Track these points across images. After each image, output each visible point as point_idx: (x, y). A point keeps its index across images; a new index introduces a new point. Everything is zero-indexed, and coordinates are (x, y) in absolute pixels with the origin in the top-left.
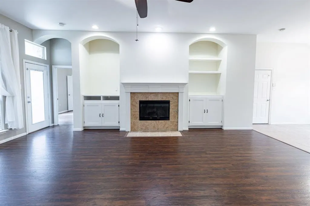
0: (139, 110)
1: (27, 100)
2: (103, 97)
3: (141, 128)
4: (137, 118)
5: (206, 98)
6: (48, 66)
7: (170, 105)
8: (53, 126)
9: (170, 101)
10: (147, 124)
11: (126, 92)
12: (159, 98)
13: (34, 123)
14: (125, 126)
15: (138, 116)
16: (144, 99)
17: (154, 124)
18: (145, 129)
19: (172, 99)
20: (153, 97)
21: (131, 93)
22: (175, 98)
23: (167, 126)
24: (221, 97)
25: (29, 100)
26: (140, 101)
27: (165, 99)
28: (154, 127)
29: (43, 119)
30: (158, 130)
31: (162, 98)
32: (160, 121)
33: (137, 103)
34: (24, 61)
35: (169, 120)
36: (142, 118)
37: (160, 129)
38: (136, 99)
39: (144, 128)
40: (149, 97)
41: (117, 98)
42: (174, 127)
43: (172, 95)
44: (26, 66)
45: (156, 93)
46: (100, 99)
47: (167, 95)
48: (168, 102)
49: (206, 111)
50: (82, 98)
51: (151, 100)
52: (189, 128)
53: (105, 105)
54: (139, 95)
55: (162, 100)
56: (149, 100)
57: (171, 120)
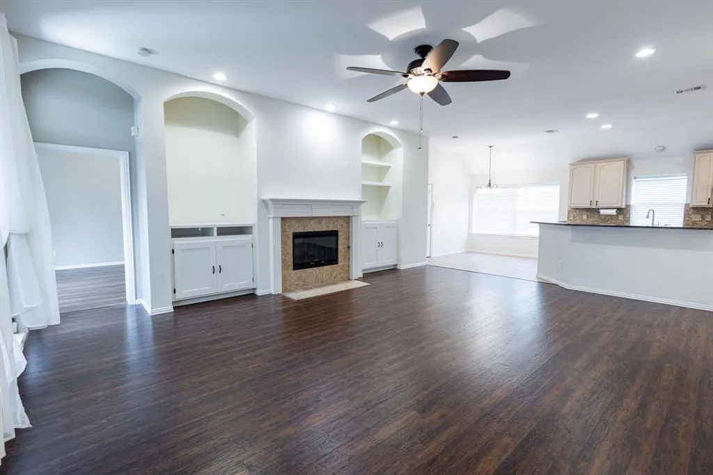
0: (292, 252)
2: (218, 228)
3: (297, 285)
4: (289, 266)
5: (380, 224)
7: (339, 237)
9: (338, 231)
10: (305, 275)
11: (275, 217)
12: (323, 227)
15: (291, 262)
16: (300, 230)
17: (317, 275)
18: (303, 285)
19: (341, 227)
21: (283, 219)
22: (345, 225)
23: (334, 274)
24: (396, 222)
26: (294, 233)
27: (331, 228)
28: (317, 278)
30: (322, 284)
31: (328, 226)
32: (325, 267)
33: (288, 238)
35: (337, 263)
36: (297, 266)
37: (326, 281)
38: (288, 230)
39: (301, 283)
42: (344, 276)
43: (341, 221)
45: (319, 217)
47: (335, 220)
48: (336, 233)
49: (381, 245)
50: (168, 235)
51: (312, 230)
52: (364, 274)
53: (223, 247)
54: (293, 222)
55: (327, 230)
56: (309, 230)
57: (340, 263)
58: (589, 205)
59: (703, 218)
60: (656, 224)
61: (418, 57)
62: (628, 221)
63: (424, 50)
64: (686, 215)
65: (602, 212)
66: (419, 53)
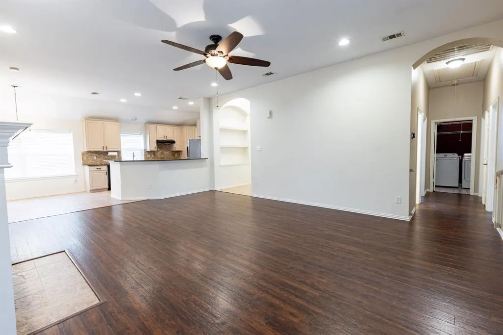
58: (102, 149)
59: (151, 156)
60: (135, 160)
61: (212, 43)
62: (121, 159)
63: (216, 39)
64: (145, 155)
65: (110, 154)
66: (213, 40)
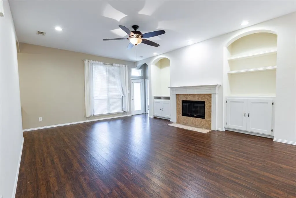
0: (181, 108)
1: (132, 98)
2: (162, 97)
3: (183, 122)
4: (180, 114)
5: (247, 99)
6: (143, 79)
7: (205, 105)
8: (146, 114)
9: (205, 101)
10: (187, 119)
11: (173, 94)
12: (196, 99)
13: (135, 110)
14: (173, 118)
15: (181, 112)
16: (185, 99)
17: (192, 120)
19: (206, 99)
20: (191, 98)
21: (177, 94)
22: (209, 98)
23: (202, 123)
24: (272, 99)
25: (133, 98)
26: (182, 101)
27: (200, 99)
28: (192, 123)
29: (140, 109)
30: (195, 126)
31: (198, 99)
32: (197, 118)
33: (180, 102)
34: (131, 79)
35: (204, 118)
36: (183, 114)
37: (198, 125)
38: (180, 99)
39: (185, 122)
40: (189, 98)
41: (168, 98)
43: (206, 96)
44: (132, 81)
45: (193, 94)
46: (161, 99)
47: (202, 96)
48: (203, 102)
49: (247, 115)
50: (153, 98)
52: (225, 130)
53: (163, 103)
54: (182, 96)
55: (198, 100)
56: (189, 100)
57: (206, 119)
63: (135, 27)
